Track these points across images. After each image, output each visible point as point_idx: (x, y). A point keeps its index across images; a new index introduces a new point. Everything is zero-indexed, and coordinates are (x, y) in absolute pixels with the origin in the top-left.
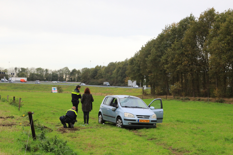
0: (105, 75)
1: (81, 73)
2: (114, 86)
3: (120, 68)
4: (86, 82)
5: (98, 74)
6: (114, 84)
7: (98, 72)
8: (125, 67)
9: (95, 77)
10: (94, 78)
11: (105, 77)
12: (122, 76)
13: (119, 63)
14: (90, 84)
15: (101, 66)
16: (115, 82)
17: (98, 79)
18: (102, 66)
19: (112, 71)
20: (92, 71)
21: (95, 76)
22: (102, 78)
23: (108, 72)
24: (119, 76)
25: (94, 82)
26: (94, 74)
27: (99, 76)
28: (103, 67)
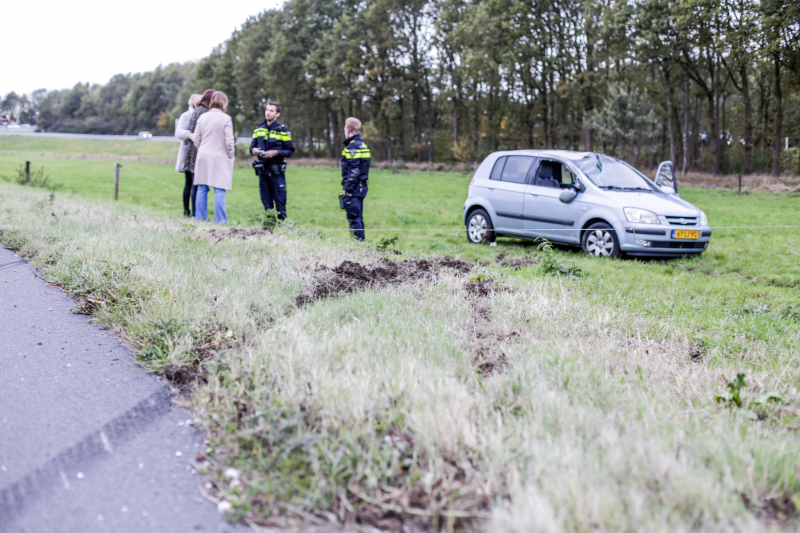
0: (103, 107)
1: (29, 103)
2: (129, 134)
3: (142, 88)
4: (50, 125)
5: (83, 106)
6: (128, 130)
7: (83, 99)
8: (156, 85)
9: (76, 113)
10: (73, 117)
11: (102, 112)
12: (148, 109)
13: (138, 77)
14: (61, 132)
15: (88, 85)
16: (131, 126)
17: (83, 118)
18: (91, 85)
19: (120, 96)
20: (66, 99)
21: (74, 110)
22: (95, 114)
23: (109, 100)
24: (142, 109)
25: (72, 127)
26: (72, 104)
27: (86, 109)
28: (95, 87)
